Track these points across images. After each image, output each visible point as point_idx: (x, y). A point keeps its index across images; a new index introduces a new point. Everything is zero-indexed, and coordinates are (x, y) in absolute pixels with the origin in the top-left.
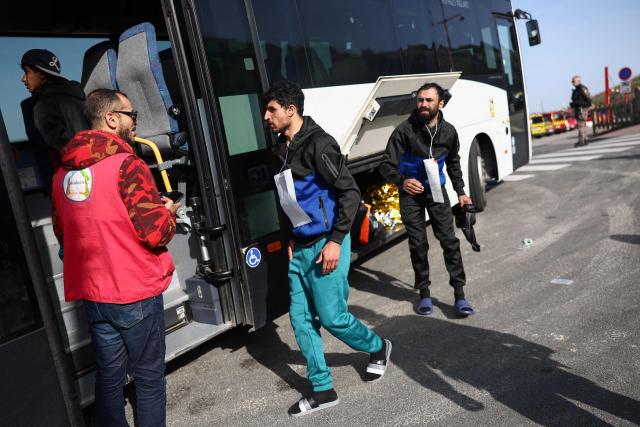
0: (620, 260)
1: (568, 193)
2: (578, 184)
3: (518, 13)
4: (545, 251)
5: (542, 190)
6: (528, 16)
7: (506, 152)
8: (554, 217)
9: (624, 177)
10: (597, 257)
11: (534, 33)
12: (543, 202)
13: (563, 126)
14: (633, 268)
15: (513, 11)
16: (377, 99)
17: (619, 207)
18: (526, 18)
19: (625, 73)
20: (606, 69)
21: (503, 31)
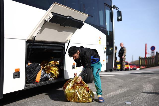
0: (147, 99)
1: (128, 80)
2: (132, 78)
3: (114, 7)
4: (116, 95)
5: (117, 79)
6: (118, 9)
7: (104, 61)
8: (121, 86)
9: (150, 78)
10: (138, 98)
11: (120, 18)
12: (117, 82)
13: (128, 67)
14: (152, 102)
15: (112, 5)
16: (52, 13)
17: (147, 85)
18: (117, 9)
19: (153, 48)
20: (146, 44)
21: (108, 12)
